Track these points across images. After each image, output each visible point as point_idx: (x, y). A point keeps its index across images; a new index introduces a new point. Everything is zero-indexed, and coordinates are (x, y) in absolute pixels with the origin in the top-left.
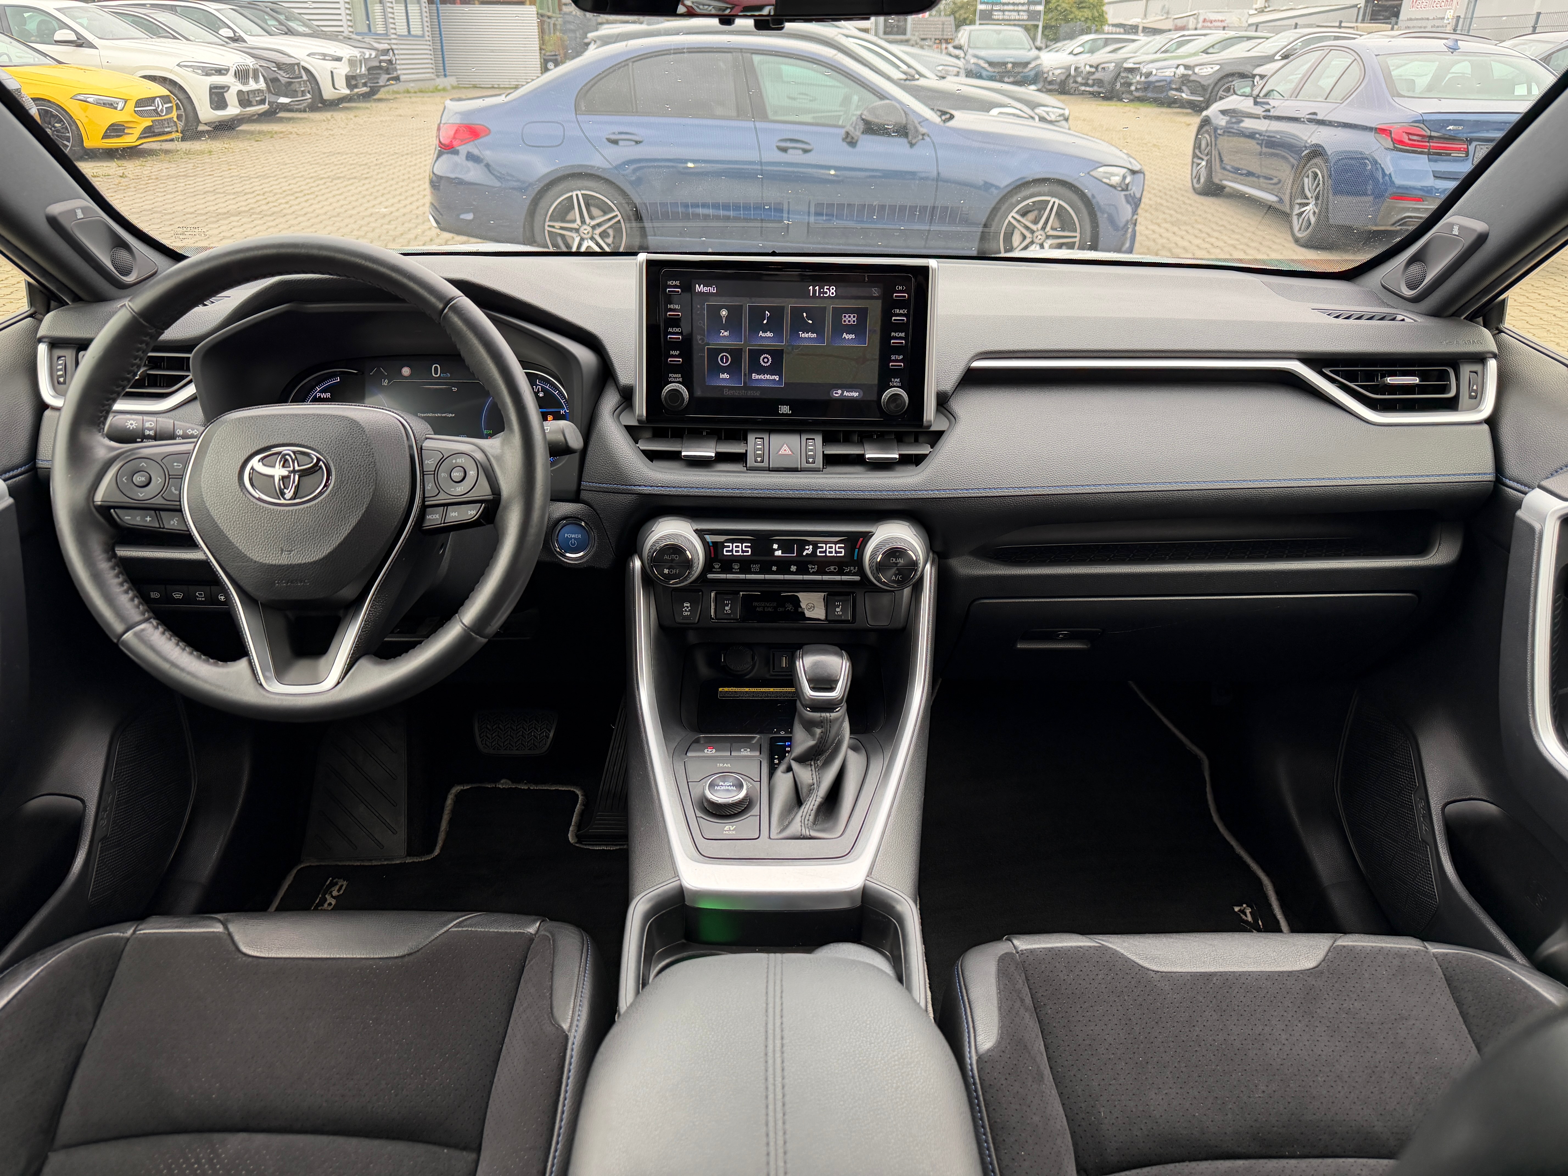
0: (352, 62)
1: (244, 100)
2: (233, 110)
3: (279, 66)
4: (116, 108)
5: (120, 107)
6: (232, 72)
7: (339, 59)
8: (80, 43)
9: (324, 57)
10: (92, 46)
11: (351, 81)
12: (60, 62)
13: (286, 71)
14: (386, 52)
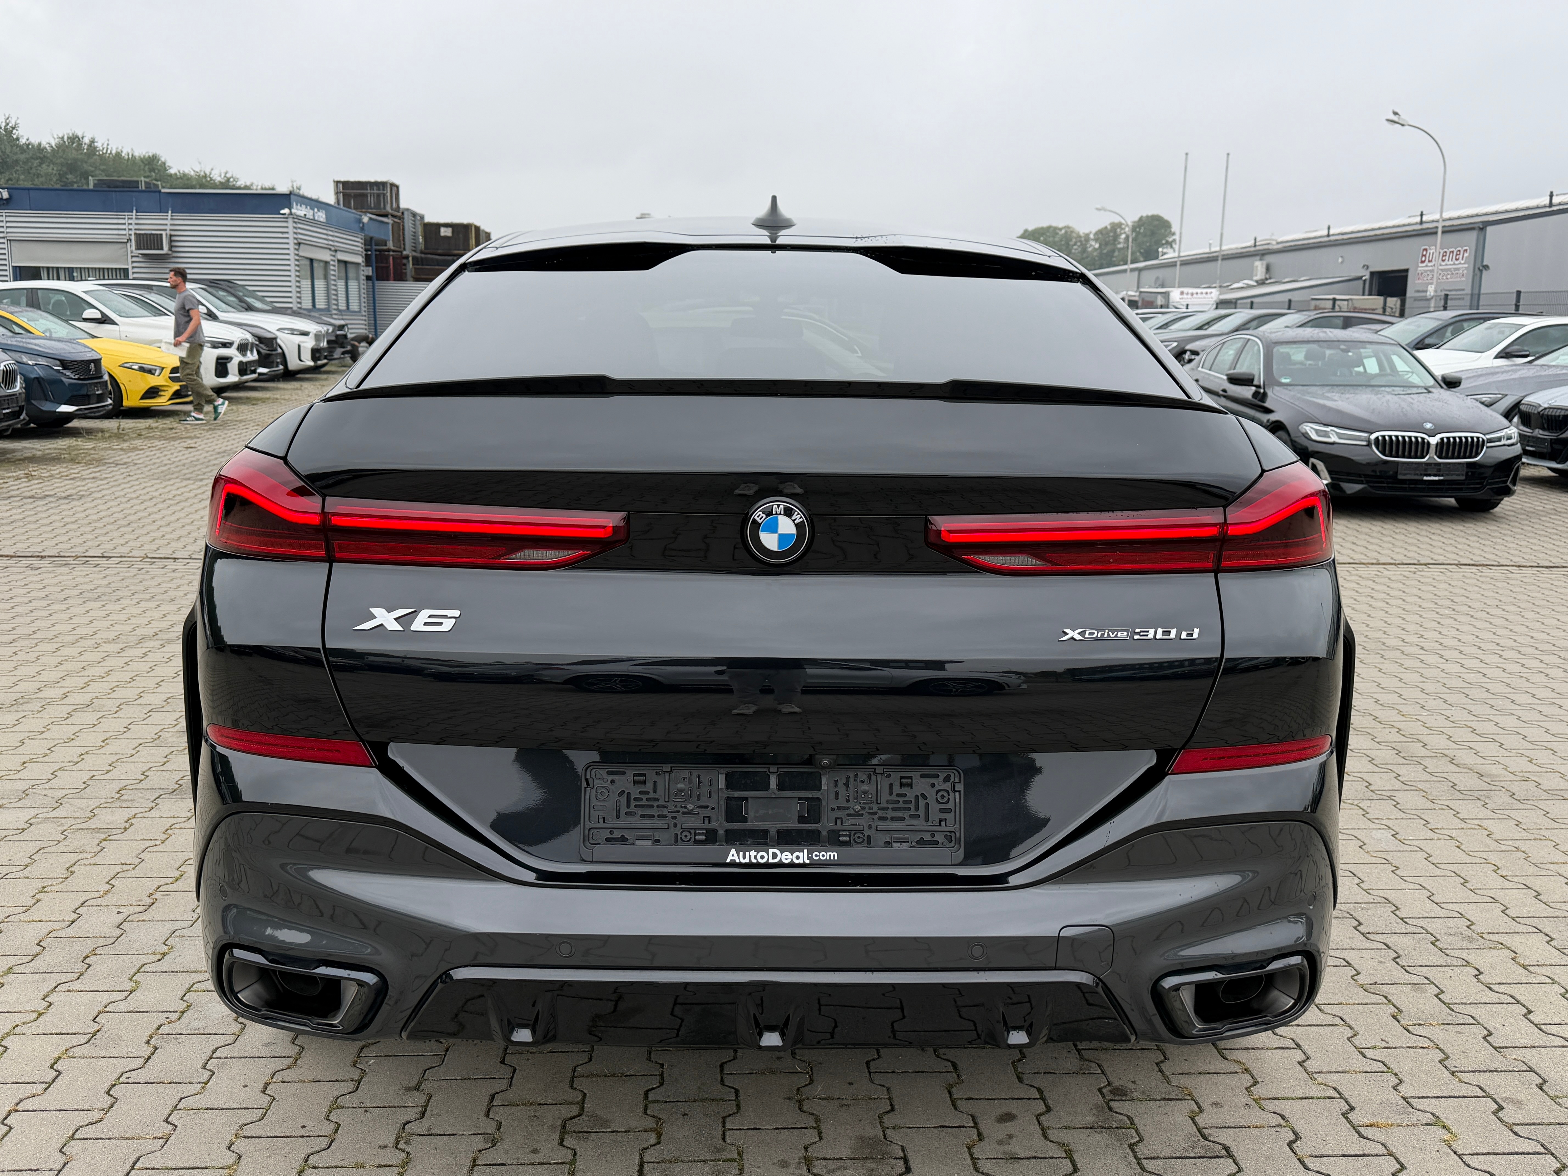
0: (318, 337)
1: (243, 369)
2: (233, 377)
3: (261, 339)
4: (154, 374)
5: (157, 374)
6: (235, 346)
7: (305, 334)
8: (104, 320)
9: (293, 332)
10: (113, 323)
11: (316, 353)
12: (94, 337)
13: (266, 345)
14: (341, 327)
